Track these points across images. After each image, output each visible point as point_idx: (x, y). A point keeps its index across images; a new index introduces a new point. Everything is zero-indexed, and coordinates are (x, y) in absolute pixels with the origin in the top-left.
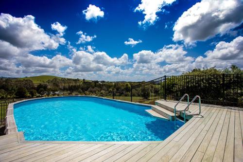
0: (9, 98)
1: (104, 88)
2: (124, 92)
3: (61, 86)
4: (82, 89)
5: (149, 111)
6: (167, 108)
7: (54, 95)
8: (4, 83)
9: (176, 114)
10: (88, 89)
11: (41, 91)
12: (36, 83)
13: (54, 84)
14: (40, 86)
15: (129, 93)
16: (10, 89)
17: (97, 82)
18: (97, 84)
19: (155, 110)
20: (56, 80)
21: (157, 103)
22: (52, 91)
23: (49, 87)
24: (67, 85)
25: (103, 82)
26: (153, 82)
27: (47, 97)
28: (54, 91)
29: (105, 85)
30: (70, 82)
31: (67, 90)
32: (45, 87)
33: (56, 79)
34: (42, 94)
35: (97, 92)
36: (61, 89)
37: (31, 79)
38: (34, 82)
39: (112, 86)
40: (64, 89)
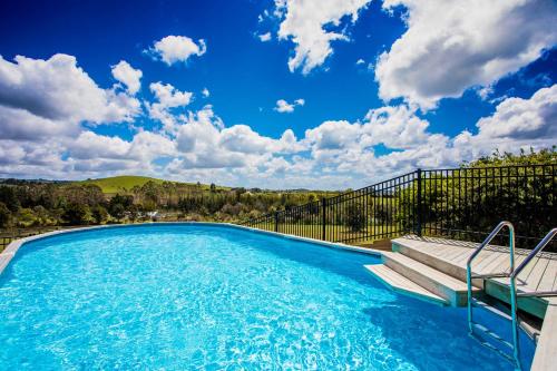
0: (49, 225)
1: (259, 204)
2: (304, 214)
3: (163, 198)
4: (209, 206)
5: (378, 270)
6: (432, 263)
7: (144, 219)
8: (44, 192)
9: (471, 285)
10: (221, 207)
11: (119, 210)
12: (108, 193)
13: (148, 194)
14: (117, 199)
15: (316, 218)
16: (56, 205)
17: (243, 191)
18: (242, 195)
19: (393, 266)
20: (151, 186)
21: (398, 245)
22: (141, 210)
23: (137, 201)
24: (175, 198)
25: (257, 190)
26: (370, 192)
27: (129, 223)
28: (145, 210)
29: (260, 197)
30: (182, 192)
31: (176, 209)
32: (127, 202)
33: (150, 183)
34: (119, 218)
35: (241, 213)
36: (161, 207)
37: (98, 184)
38: (104, 191)
39: (277, 200)
40: (170, 207)
